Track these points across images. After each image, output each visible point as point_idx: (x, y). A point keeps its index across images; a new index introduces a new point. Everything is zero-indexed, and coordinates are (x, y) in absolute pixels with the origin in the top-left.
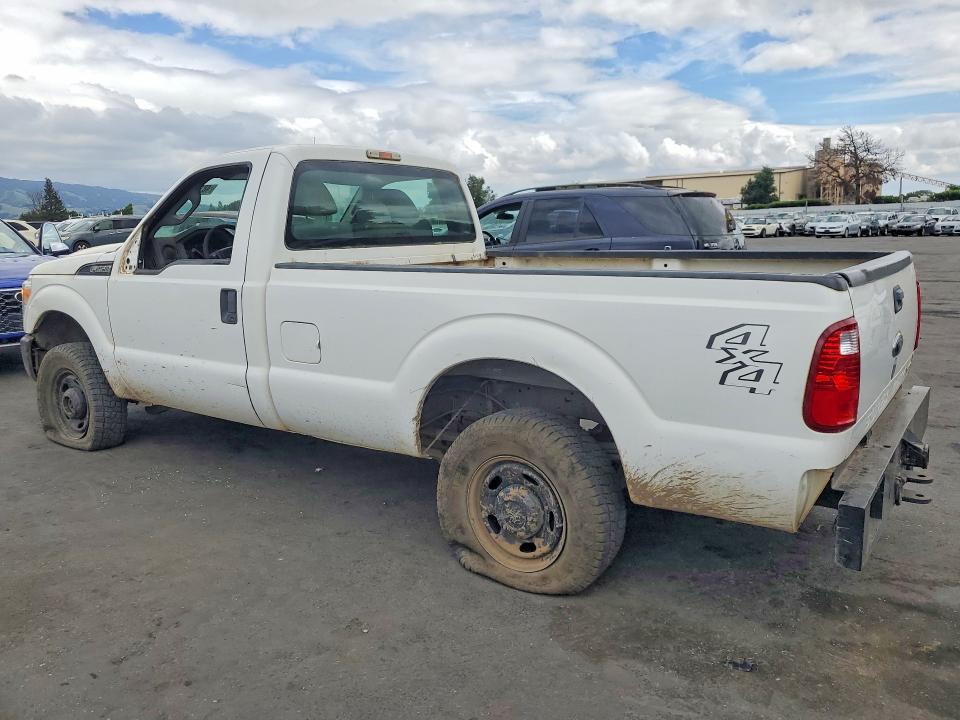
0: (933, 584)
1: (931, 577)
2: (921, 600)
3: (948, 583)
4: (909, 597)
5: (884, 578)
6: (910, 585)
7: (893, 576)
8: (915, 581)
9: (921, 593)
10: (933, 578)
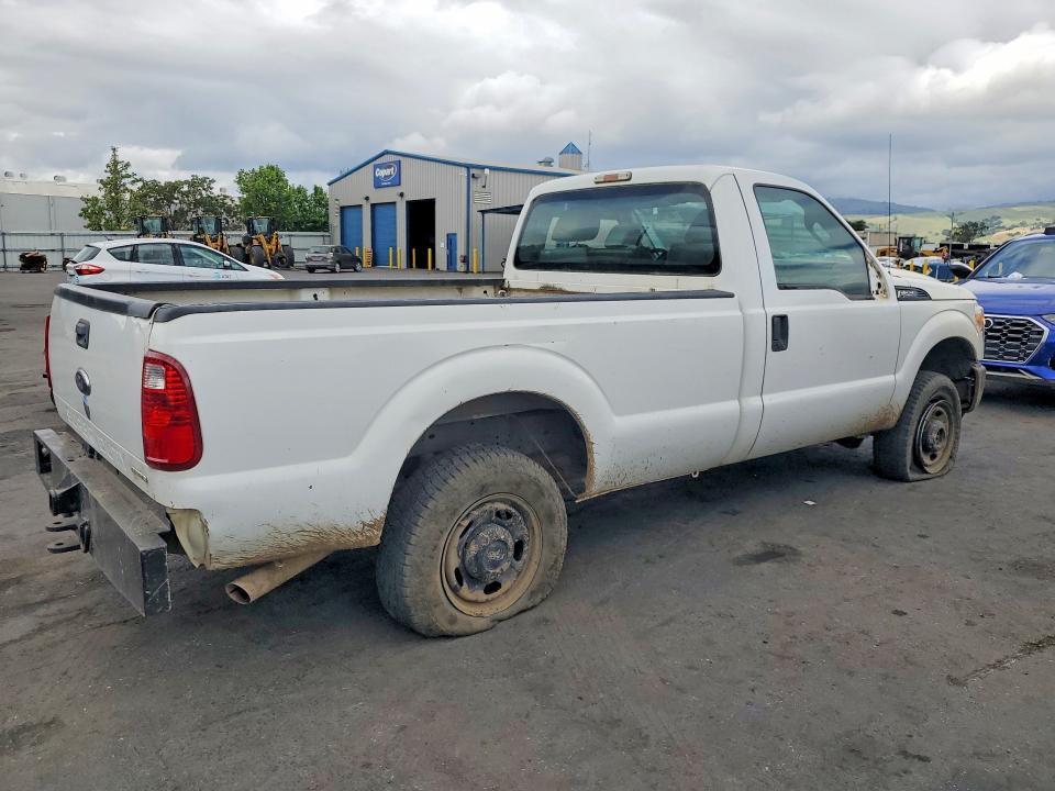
0: (42, 629)
1: (49, 634)
2: (41, 611)
3: (29, 636)
4: (54, 608)
5: (88, 612)
6: (60, 617)
7: (81, 617)
8: (60, 622)
9: (47, 616)
10: (46, 633)
